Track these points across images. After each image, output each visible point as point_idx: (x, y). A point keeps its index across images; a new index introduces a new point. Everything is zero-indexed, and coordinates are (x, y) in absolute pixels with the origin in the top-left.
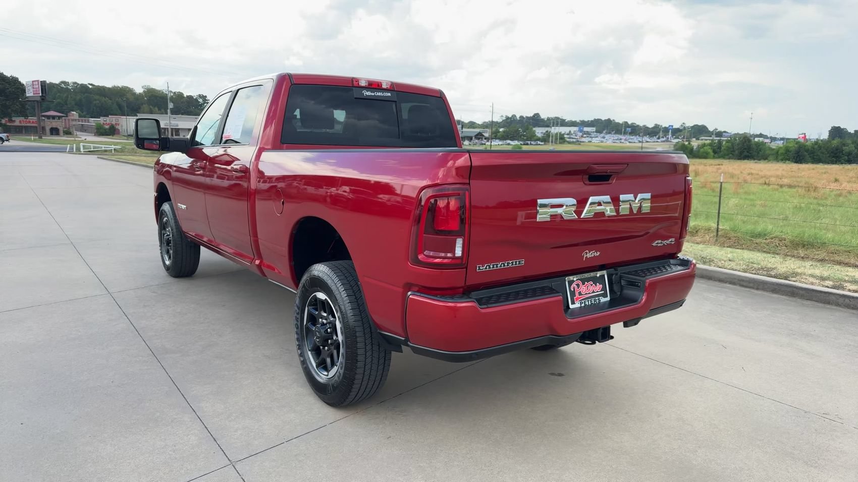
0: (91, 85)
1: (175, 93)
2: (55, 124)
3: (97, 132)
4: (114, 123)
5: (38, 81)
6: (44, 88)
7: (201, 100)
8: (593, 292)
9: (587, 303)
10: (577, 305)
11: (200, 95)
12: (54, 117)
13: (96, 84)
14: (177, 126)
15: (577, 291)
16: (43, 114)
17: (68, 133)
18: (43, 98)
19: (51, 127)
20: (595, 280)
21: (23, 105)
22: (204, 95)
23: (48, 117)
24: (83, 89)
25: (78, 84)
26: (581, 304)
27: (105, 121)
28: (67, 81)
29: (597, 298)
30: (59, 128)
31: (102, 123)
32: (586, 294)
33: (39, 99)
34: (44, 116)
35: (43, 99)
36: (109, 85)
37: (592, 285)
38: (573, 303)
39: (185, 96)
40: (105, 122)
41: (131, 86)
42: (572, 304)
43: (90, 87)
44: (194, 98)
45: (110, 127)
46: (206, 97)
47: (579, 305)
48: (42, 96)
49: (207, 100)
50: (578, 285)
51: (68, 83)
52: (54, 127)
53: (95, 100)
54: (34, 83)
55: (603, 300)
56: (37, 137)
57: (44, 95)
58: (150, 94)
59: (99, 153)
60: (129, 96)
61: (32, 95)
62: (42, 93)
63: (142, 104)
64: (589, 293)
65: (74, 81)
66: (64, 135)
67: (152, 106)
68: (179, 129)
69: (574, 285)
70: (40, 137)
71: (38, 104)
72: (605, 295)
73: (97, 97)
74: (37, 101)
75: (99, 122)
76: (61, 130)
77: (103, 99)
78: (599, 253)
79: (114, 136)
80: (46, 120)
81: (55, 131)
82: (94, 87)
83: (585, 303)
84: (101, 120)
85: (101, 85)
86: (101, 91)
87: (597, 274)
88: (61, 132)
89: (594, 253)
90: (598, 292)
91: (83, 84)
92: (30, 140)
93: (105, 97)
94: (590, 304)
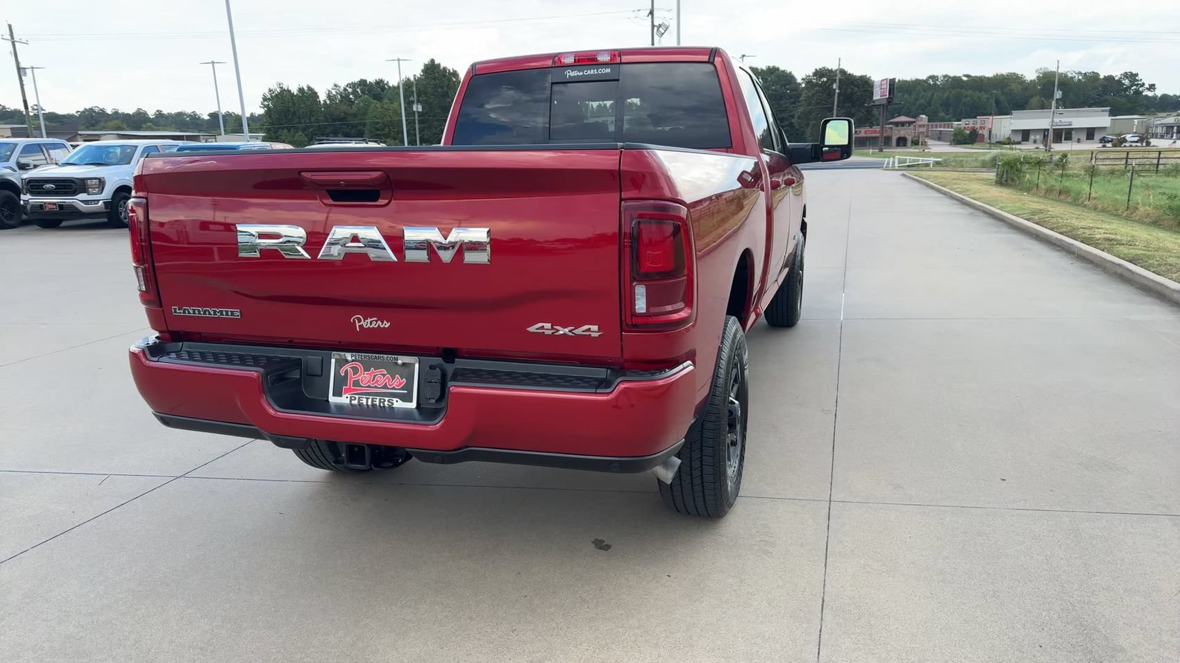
0: (965, 76)
1: (1085, 74)
2: (903, 132)
3: (954, 140)
4: (978, 126)
5: (886, 79)
6: (892, 87)
7: (1127, 82)
8: (385, 387)
9: (364, 401)
10: (344, 400)
11: (1126, 73)
12: (903, 124)
13: (973, 75)
14: (1070, 125)
15: (351, 378)
16: (891, 121)
17: (915, 143)
18: (890, 100)
19: (898, 136)
20: (393, 369)
21: (869, 111)
22: (1134, 73)
23: (897, 124)
24: (954, 83)
25: (950, 77)
26: (351, 400)
27: (966, 124)
28: (936, 74)
29: (387, 399)
30: (907, 137)
31: (963, 128)
32: (369, 387)
33: (885, 102)
34: (891, 123)
35: (889, 102)
36: (989, 73)
37: (384, 375)
38: (338, 393)
39: (1102, 77)
40: (967, 126)
41: (1020, 73)
42: (334, 395)
43: (965, 79)
44: (1116, 79)
45: (971, 132)
46: (1137, 75)
47: (347, 401)
48: (889, 98)
49: (1138, 80)
50: (355, 370)
51: (937, 77)
52: (902, 136)
53: (966, 96)
54: (883, 83)
55: (398, 404)
56: (877, 151)
57: (891, 96)
58: (1046, 80)
59: (915, 168)
60: (1013, 86)
61: (879, 97)
62: (890, 94)
63: (1032, 97)
64: (376, 387)
65: (945, 74)
66: (912, 146)
67: (1045, 98)
68: (1072, 129)
69: (347, 367)
70: (881, 150)
71: (884, 109)
72: (407, 398)
73: (970, 92)
74: (883, 105)
75: (959, 127)
76: (909, 139)
77: (978, 94)
78: (388, 325)
79: (975, 144)
80: (894, 128)
81: (902, 142)
82: (970, 78)
83: (359, 400)
84: (962, 124)
85: (978, 74)
86: (978, 84)
87: (397, 359)
88: (909, 143)
89: (377, 321)
90: (394, 388)
91: (956, 77)
92: (867, 155)
93: (980, 92)
94: (370, 403)
